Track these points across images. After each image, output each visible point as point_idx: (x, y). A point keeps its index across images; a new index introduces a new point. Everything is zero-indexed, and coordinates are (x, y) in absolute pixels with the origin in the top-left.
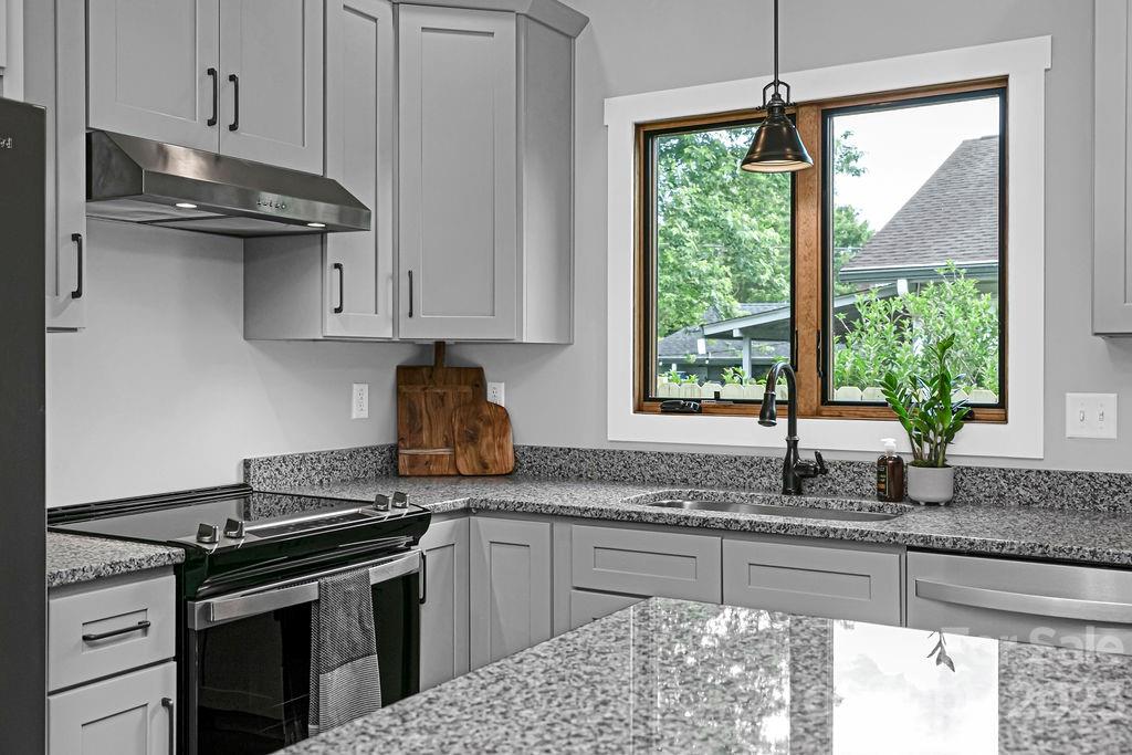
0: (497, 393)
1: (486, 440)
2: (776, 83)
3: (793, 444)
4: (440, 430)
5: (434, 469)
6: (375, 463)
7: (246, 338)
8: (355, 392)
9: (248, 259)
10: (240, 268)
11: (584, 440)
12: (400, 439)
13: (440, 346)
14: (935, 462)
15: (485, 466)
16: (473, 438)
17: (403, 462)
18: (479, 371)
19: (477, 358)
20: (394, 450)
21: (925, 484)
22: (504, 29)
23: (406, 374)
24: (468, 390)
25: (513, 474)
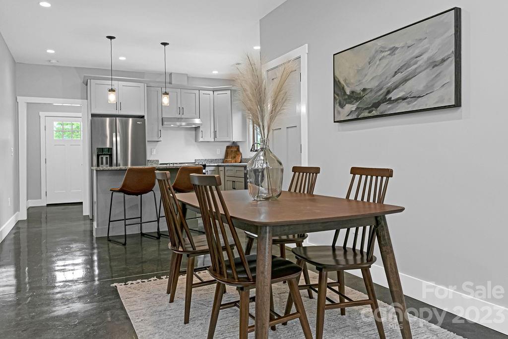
0: (241, 150)
1: (237, 157)
4: (231, 156)
5: (229, 162)
6: (221, 161)
7: (195, 141)
8: (217, 151)
9: (195, 130)
10: (194, 132)
12: (225, 157)
15: (236, 161)
16: (235, 157)
17: (225, 161)
18: (238, 146)
19: (237, 144)
20: (223, 159)
22: (229, 92)
23: (228, 147)
24: (236, 149)
25: (240, 163)
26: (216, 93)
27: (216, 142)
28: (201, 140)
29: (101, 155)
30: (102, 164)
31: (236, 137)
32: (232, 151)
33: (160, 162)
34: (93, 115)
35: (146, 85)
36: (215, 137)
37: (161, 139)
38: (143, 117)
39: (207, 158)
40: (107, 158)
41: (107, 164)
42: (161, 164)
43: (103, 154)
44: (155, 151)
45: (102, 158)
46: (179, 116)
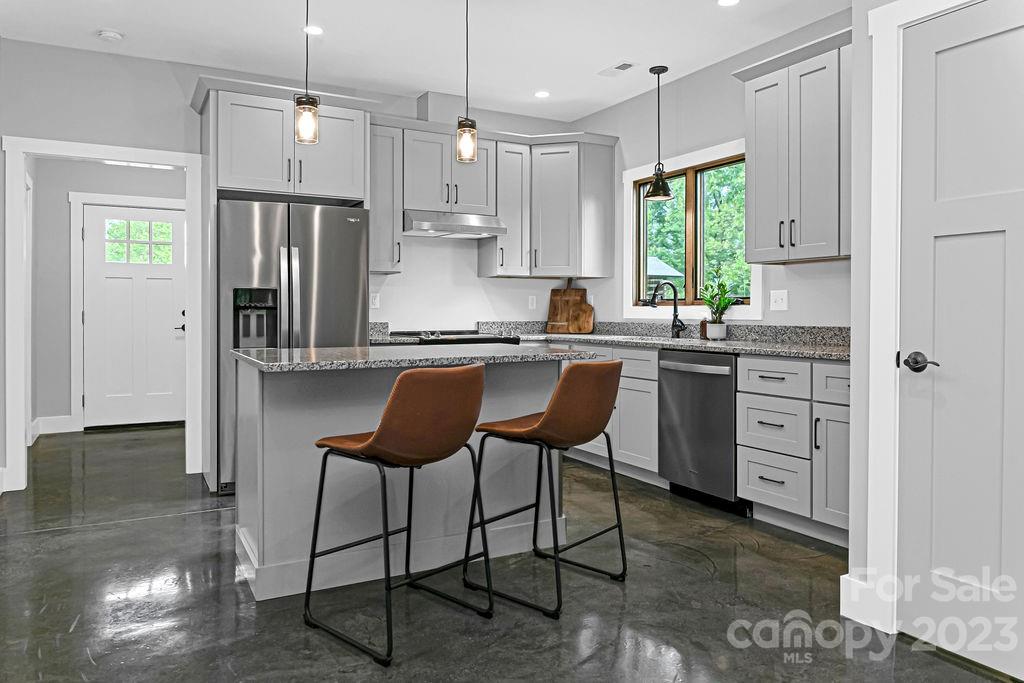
0: (591, 299)
1: (582, 319)
2: (659, 163)
3: (676, 316)
4: (565, 315)
5: (560, 331)
6: (540, 327)
7: (478, 276)
8: (530, 301)
9: (479, 247)
10: (476, 251)
11: (617, 319)
12: (549, 318)
13: (570, 280)
14: (717, 321)
15: (580, 330)
16: (576, 318)
17: (549, 327)
18: (585, 290)
19: (583, 284)
20: (547, 323)
21: (713, 331)
22: (574, 149)
23: (555, 292)
24: (578, 298)
25: (592, 333)
26: (537, 151)
27: (533, 278)
28: (500, 271)
29: (245, 308)
30: (247, 334)
31: (588, 265)
32: (567, 302)
33: (391, 329)
34: (223, 195)
35: (368, 115)
36: (534, 264)
37: (400, 267)
38: (360, 204)
39: (507, 319)
40: (260, 317)
41: (259, 334)
42: (392, 334)
43: (250, 307)
44: (378, 298)
45: (247, 317)
46: (446, 208)
